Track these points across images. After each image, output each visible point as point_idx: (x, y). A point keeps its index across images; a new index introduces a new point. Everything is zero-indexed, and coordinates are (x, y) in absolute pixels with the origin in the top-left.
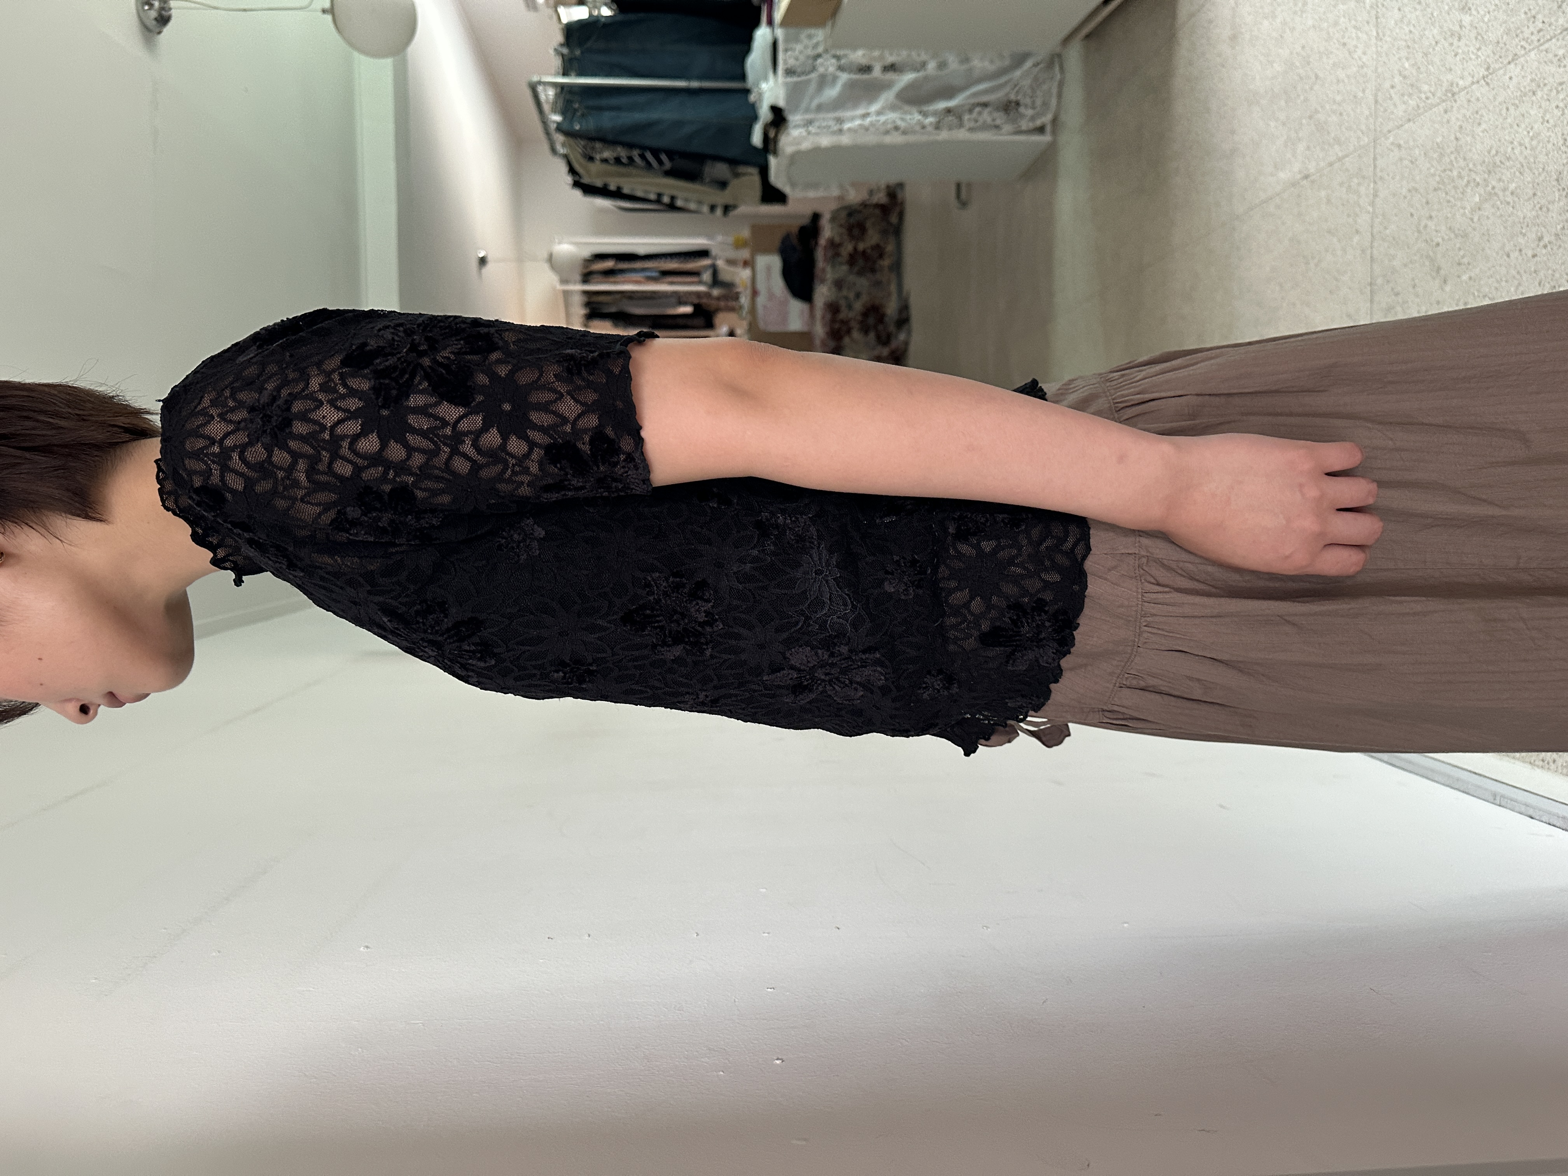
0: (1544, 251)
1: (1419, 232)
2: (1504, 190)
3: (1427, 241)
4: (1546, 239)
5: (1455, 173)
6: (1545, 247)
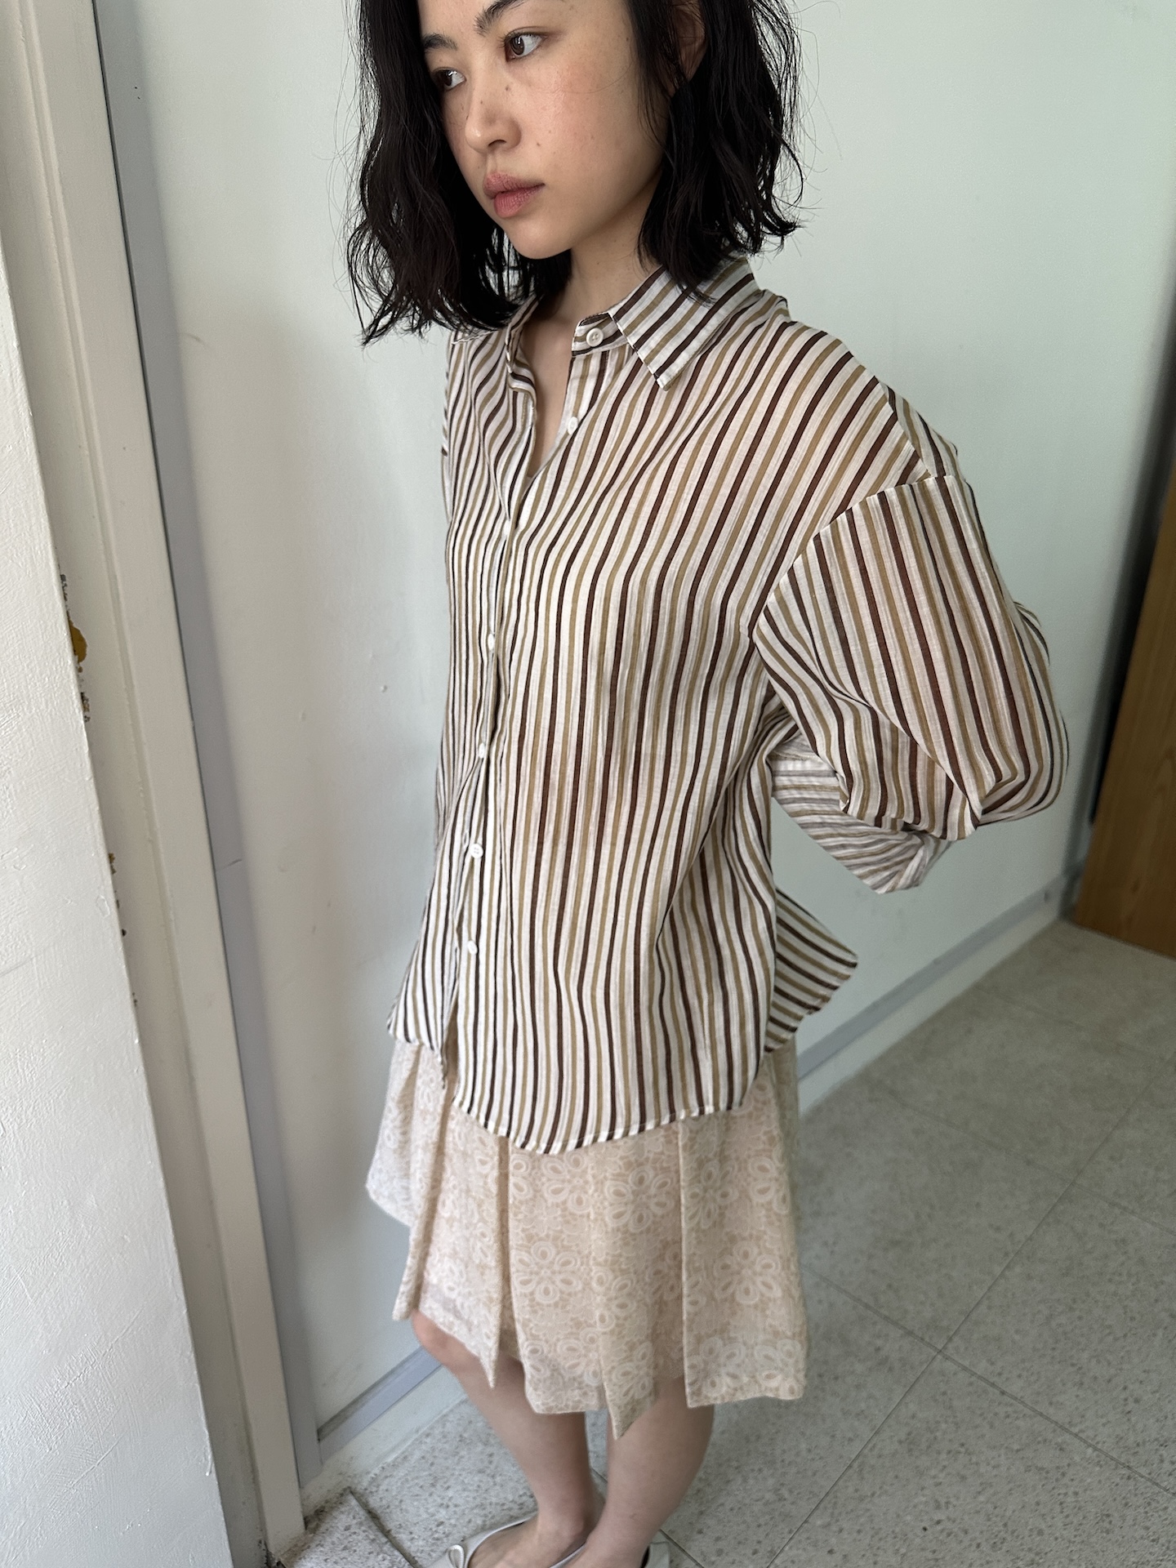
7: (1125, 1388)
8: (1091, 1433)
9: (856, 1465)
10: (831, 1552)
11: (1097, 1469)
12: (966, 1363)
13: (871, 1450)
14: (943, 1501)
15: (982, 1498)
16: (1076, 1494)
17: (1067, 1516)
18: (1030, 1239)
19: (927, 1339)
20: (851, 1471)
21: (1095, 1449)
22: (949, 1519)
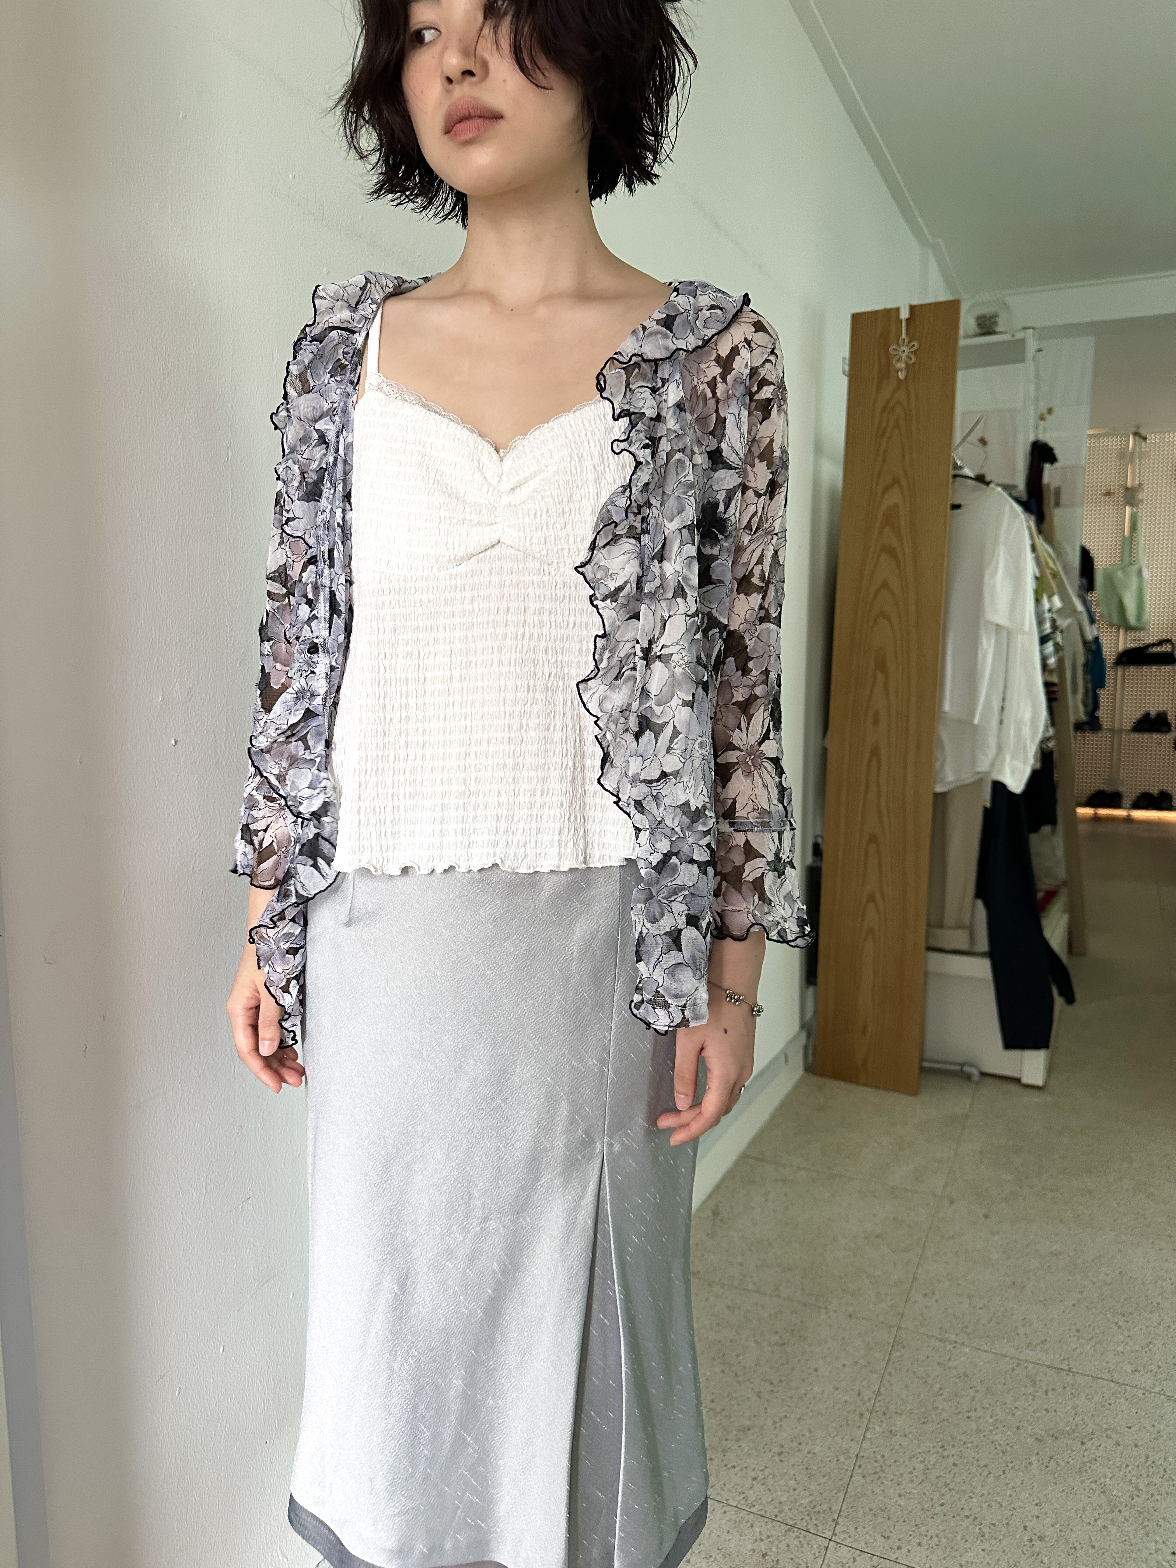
0: (1026, 1538)
1: (1107, 1430)
2: (1112, 1520)
3: (1093, 1433)
4: (1038, 1544)
5: (1156, 1480)
6: (1031, 1540)
12: (861, 1545)
18: (879, 1394)
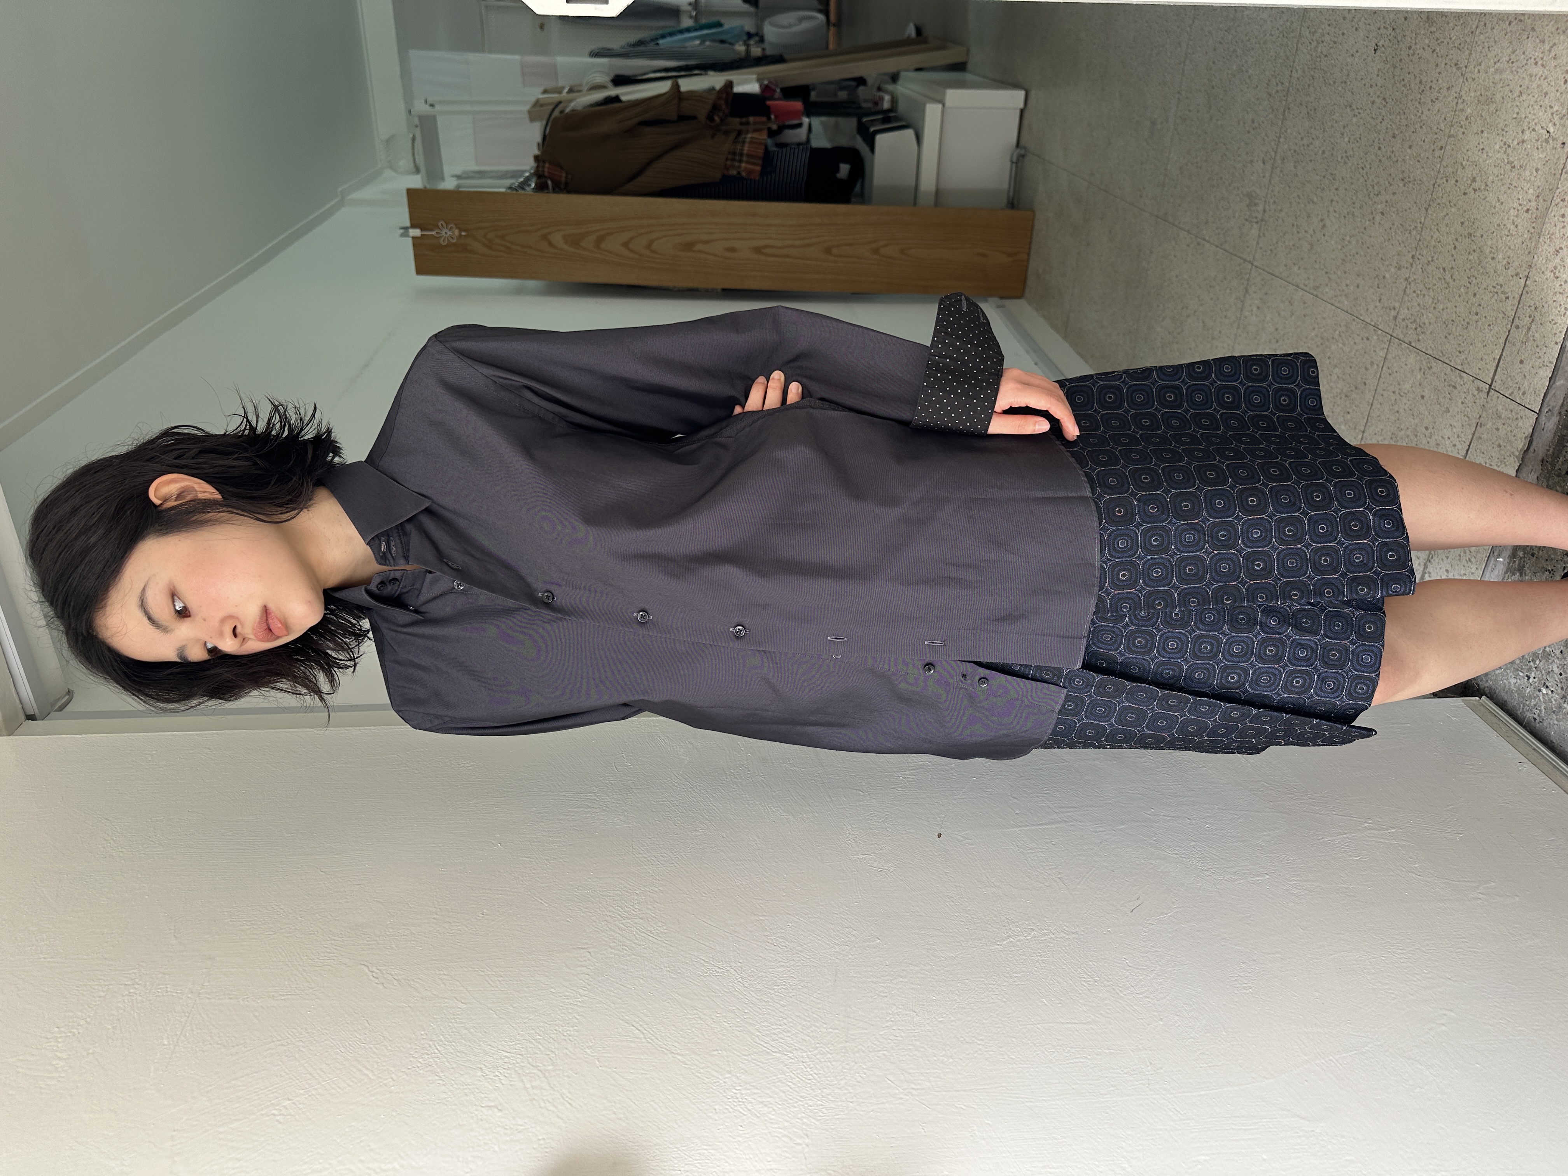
7: (1249, 132)
8: (1273, 143)
9: (1315, 293)
10: (1358, 286)
11: (1288, 131)
12: (1255, 243)
13: (1306, 286)
14: (1321, 224)
15: (1315, 199)
16: (1302, 139)
17: (1313, 139)
18: (1188, 231)
19: (1247, 276)
20: (1320, 295)
21: (1280, 137)
22: (1328, 216)
